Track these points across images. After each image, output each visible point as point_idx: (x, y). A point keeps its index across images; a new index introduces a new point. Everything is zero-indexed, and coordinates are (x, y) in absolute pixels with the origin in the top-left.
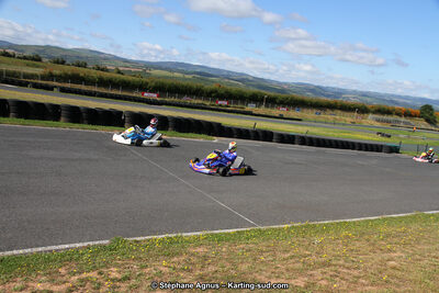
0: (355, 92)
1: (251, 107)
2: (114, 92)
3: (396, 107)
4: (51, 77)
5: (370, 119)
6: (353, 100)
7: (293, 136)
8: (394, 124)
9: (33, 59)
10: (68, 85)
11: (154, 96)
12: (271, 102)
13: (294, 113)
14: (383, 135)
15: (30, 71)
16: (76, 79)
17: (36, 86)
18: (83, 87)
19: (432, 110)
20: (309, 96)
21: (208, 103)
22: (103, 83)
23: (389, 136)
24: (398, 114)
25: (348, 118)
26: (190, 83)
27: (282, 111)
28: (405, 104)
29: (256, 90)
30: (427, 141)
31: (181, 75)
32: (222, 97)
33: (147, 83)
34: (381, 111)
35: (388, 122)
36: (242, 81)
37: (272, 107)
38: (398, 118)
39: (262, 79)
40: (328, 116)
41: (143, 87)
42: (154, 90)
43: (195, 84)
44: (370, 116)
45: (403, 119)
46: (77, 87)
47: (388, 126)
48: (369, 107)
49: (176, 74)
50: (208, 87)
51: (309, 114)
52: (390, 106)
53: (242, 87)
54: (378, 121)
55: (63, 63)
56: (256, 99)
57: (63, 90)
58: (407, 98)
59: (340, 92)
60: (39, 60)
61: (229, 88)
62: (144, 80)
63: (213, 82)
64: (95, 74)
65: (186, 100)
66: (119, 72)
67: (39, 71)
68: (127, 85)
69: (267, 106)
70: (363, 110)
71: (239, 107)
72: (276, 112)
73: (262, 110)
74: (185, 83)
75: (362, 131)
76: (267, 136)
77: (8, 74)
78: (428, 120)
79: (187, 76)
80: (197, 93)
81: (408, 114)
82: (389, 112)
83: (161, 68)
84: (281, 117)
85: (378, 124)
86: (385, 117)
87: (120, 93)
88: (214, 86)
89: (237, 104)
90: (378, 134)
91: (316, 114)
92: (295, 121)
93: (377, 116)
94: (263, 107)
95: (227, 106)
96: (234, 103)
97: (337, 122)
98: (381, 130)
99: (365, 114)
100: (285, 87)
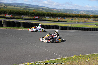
0: (84, 11)
1: (47, 18)
5: (91, 20)
6: (84, 14)
11: (10, 16)
12: (55, 16)
13: (63, 19)
20: (68, 13)
21: (31, 18)
25: (83, 20)
26: (24, 10)
27: (59, 19)
31: (19, 8)
32: (36, 15)
33: (7, 11)
36: (43, 9)
40: (76, 20)
41: (5, 13)
42: (10, 13)
43: (26, 11)
44: (91, 19)
48: (90, 16)
49: (17, 7)
50: (31, 12)
51: (69, 19)
53: (43, 11)
54: (94, 20)
56: (49, 15)
61: (38, 12)
62: (5, 10)
63: (32, 10)
65: (23, 17)
69: (53, 18)
70: (88, 17)
71: (43, 18)
72: (56, 19)
73: (51, 19)
74: (22, 10)
75: (89, 24)
79: (21, 8)
80: (27, 14)
82: (97, 17)
83: (11, 5)
84: (59, 21)
85: (94, 22)
88: (33, 11)
89: (42, 17)
90: (95, 25)
91: (71, 19)
92: (64, 22)
93: (94, 19)
94: (52, 18)
95: (38, 18)
96: (41, 17)
97: (79, 22)
98: (96, 24)
99: (89, 19)
100: (59, 10)
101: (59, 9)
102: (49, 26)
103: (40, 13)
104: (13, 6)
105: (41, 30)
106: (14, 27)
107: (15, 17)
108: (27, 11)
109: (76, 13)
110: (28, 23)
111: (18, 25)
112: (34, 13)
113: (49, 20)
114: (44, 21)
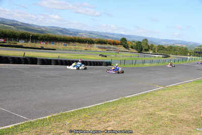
0: (86, 31)
1: (21, 43)
3: (108, 39)
5: (95, 47)
6: (85, 36)
7: (51, 60)
8: (108, 49)
12: (35, 39)
13: (50, 46)
14: (103, 56)
19: (126, 40)
20: (59, 35)
23: (106, 56)
24: (110, 44)
25: (83, 47)
27: (43, 44)
28: (113, 38)
29: (23, 31)
30: (125, 58)
34: (101, 42)
35: (105, 48)
36: (14, 25)
37: (36, 42)
38: (110, 46)
39: (28, 24)
40: (71, 46)
44: (95, 45)
45: (112, 46)
47: (105, 50)
48: (94, 40)
51: (60, 46)
52: (105, 39)
53: (14, 29)
54: (99, 48)
58: (113, 34)
59: (77, 32)
61: (4, 30)
69: (32, 42)
70: (91, 42)
71: (13, 42)
72: (38, 45)
73: (29, 44)
75: (91, 54)
76: (33, 61)
78: (125, 47)
81: (114, 44)
82: (105, 43)
84: (42, 48)
85: (100, 50)
86: (103, 46)
89: (11, 41)
90: (100, 55)
91: (64, 45)
92: (51, 51)
93: (99, 45)
94: (30, 42)
95: (4, 42)
96: (9, 40)
97: (77, 50)
98: (101, 53)
99: (92, 45)
100: (44, 29)
101: (44, 27)
102: (19, 58)
103: (7, 33)
113: (24, 46)
114: (13, 48)
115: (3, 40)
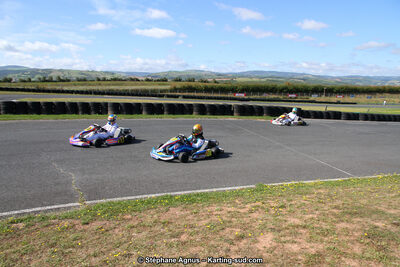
1: (314, 97)
2: (216, 95)
4: (175, 90)
6: (398, 85)
9: (163, 81)
10: (186, 94)
11: (243, 95)
12: (330, 91)
13: (349, 99)
15: (163, 87)
16: (191, 89)
17: (168, 96)
18: (196, 94)
20: (360, 85)
21: (281, 97)
22: (208, 90)
25: (396, 99)
26: (267, 84)
27: (340, 98)
29: (315, 84)
31: (257, 80)
32: (291, 92)
33: (237, 87)
36: (303, 79)
37: (331, 95)
40: (377, 98)
41: (234, 90)
42: (242, 91)
43: (270, 85)
46: (192, 94)
49: (254, 79)
50: (280, 85)
51: (362, 98)
53: (304, 83)
55: (180, 80)
56: (318, 90)
57: (184, 97)
60: (166, 80)
61: (296, 85)
62: (234, 85)
63: (282, 82)
64: (202, 85)
65: (266, 96)
66: (216, 82)
67: (168, 87)
68: (223, 90)
69: (327, 96)
71: (305, 97)
72: (334, 99)
73: (323, 98)
74: (263, 84)
76: (337, 116)
77: (152, 91)
79: (262, 80)
80: (273, 90)
83: (243, 77)
84: (338, 103)
87: (219, 95)
88: (284, 85)
91: (368, 98)
92: (351, 105)
94: (324, 96)
95: (296, 98)
96: (301, 95)
100: (339, 80)
101: (338, 78)
102: (321, 112)
103: (299, 88)
104: (247, 76)
105: (296, 121)
106: (252, 115)
107: (251, 97)
108: (274, 84)
109: (379, 84)
110: (277, 108)
111: (259, 111)
112: (286, 88)
113: (317, 100)
115: (294, 96)
